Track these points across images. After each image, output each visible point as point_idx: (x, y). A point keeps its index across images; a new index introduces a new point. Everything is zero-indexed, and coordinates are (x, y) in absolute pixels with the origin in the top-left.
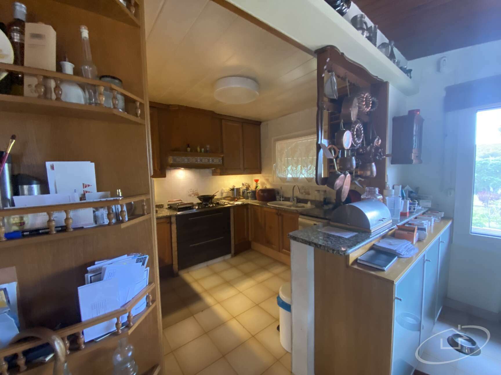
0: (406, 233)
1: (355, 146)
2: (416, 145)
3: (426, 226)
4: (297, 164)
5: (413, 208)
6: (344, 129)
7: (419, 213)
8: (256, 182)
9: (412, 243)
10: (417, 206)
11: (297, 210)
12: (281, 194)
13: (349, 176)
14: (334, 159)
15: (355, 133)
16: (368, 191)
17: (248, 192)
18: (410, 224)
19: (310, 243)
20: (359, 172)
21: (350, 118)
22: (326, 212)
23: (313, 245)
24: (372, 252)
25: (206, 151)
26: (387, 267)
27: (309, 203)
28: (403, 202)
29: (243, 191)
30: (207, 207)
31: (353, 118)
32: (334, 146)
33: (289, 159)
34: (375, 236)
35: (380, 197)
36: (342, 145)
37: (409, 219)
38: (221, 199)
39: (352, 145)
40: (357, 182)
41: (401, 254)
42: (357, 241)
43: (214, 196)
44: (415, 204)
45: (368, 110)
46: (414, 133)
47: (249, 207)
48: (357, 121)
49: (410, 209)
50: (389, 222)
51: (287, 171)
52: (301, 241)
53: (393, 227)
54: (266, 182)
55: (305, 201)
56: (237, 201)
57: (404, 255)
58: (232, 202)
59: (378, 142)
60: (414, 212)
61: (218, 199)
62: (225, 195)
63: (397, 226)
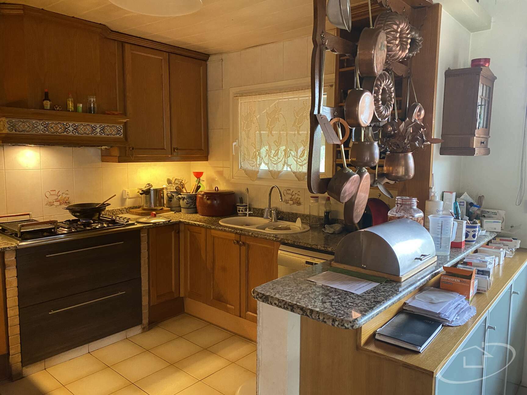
0: (457, 280)
1: (380, 122)
2: (482, 122)
3: (490, 267)
4: (278, 144)
5: (473, 233)
6: (362, 89)
7: (482, 243)
8: (198, 178)
9: (468, 298)
10: (479, 231)
11: (276, 236)
12: (247, 201)
13: (367, 176)
14: (342, 145)
15: (380, 97)
16: (400, 204)
17: (180, 198)
18: (466, 264)
19: (292, 307)
20: (385, 168)
21: (373, 68)
22: (328, 238)
23: (299, 310)
24: (402, 317)
25: (88, 110)
26: (423, 347)
27: (299, 220)
28: (456, 223)
29: (169, 195)
30: (89, 230)
31: (378, 68)
32: (342, 120)
33: (262, 132)
34: (407, 288)
35: (420, 215)
36: (356, 118)
37: (465, 254)
38: (121, 211)
39: (374, 119)
40: (381, 188)
41: (449, 319)
42: (376, 300)
43: (104, 205)
44: (475, 227)
45: (404, 55)
46: (479, 101)
47: (182, 228)
48: (384, 74)
49: (467, 236)
50: (431, 261)
51: (259, 157)
52: (277, 303)
53: (437, 271)
54: (217, 178)
55: (292, 217)
56: (155, 216)
57: (452, 321)
58: (144, 220)
59: (418, 114)
60: (473, 241)
61: (113, 212)
62: (129, 203)
63: (444, 267)
